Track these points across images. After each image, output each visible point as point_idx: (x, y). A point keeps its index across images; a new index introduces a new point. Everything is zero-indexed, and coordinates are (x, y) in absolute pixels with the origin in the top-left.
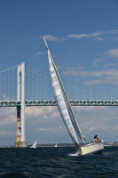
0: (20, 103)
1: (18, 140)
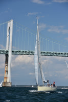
1: (5, 81)
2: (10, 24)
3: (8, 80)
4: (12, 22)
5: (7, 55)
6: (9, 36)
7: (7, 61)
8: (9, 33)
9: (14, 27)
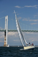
0: (6, 30)
1: (5, 44)
2: (7, 18)
3: (6, 44)
4: (7, 17)
5: (5, 32)
6: (6, 23)
7: (5, 35)
8: (6, 22)
9: (8, 19)
